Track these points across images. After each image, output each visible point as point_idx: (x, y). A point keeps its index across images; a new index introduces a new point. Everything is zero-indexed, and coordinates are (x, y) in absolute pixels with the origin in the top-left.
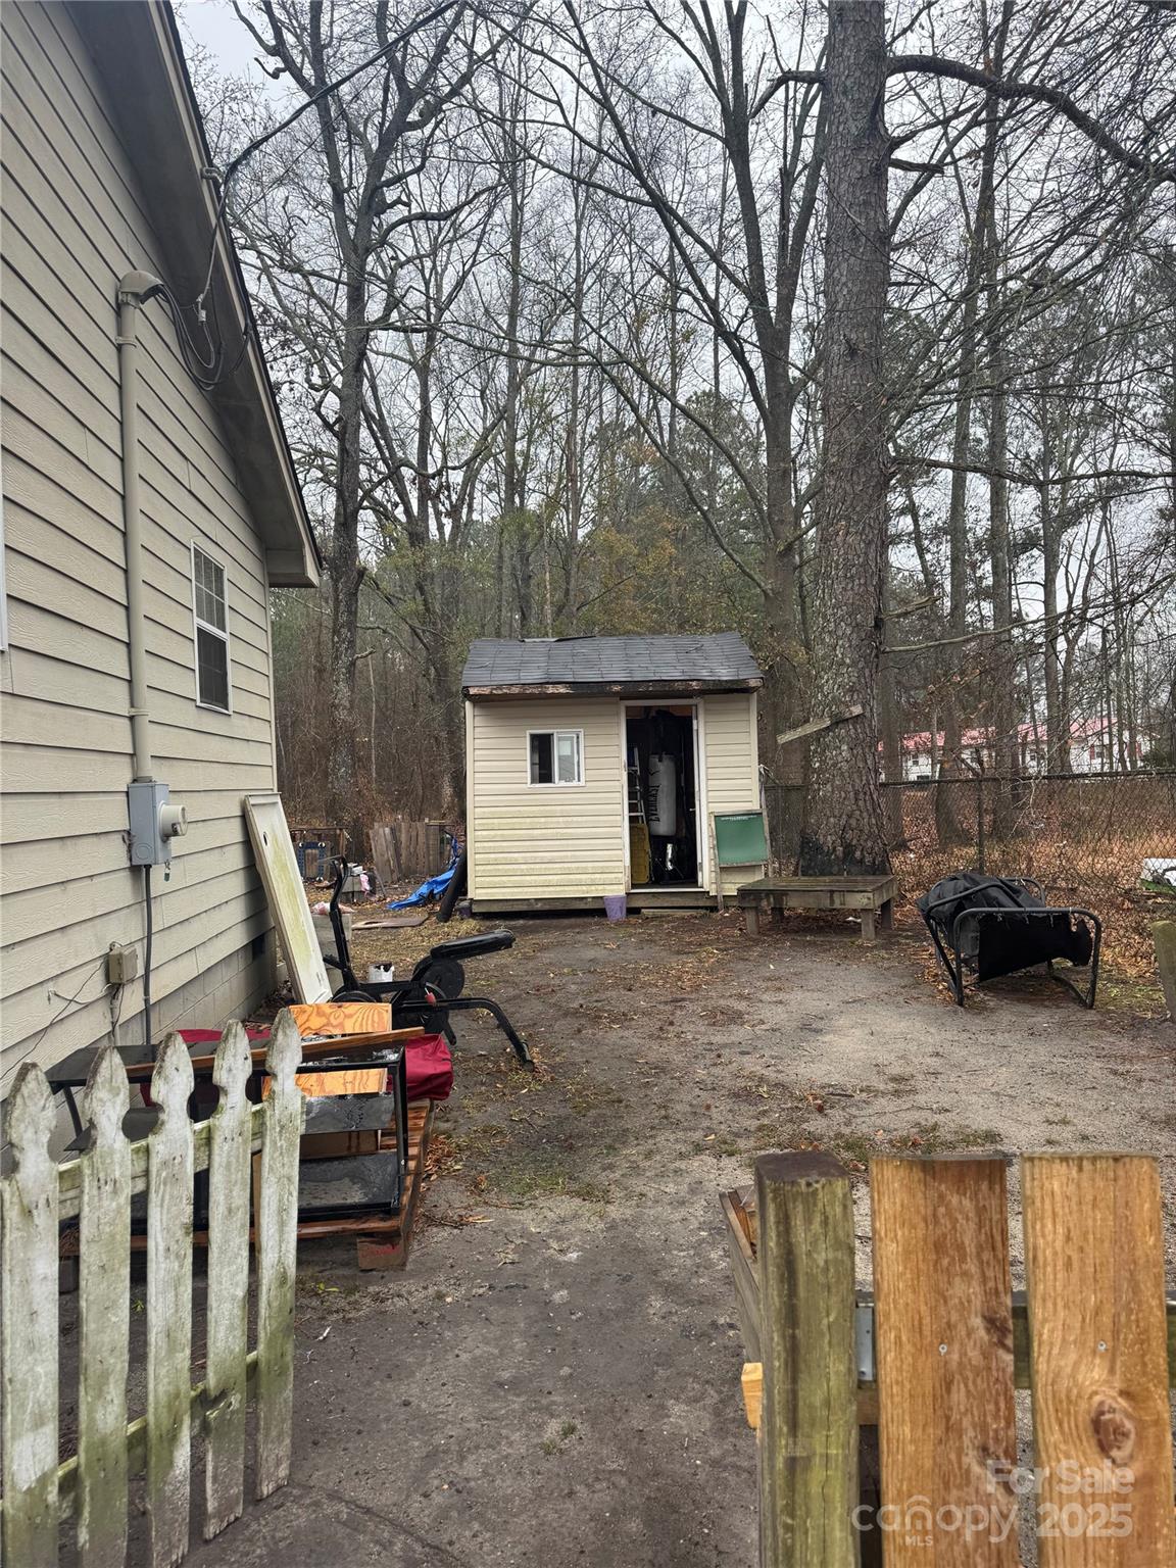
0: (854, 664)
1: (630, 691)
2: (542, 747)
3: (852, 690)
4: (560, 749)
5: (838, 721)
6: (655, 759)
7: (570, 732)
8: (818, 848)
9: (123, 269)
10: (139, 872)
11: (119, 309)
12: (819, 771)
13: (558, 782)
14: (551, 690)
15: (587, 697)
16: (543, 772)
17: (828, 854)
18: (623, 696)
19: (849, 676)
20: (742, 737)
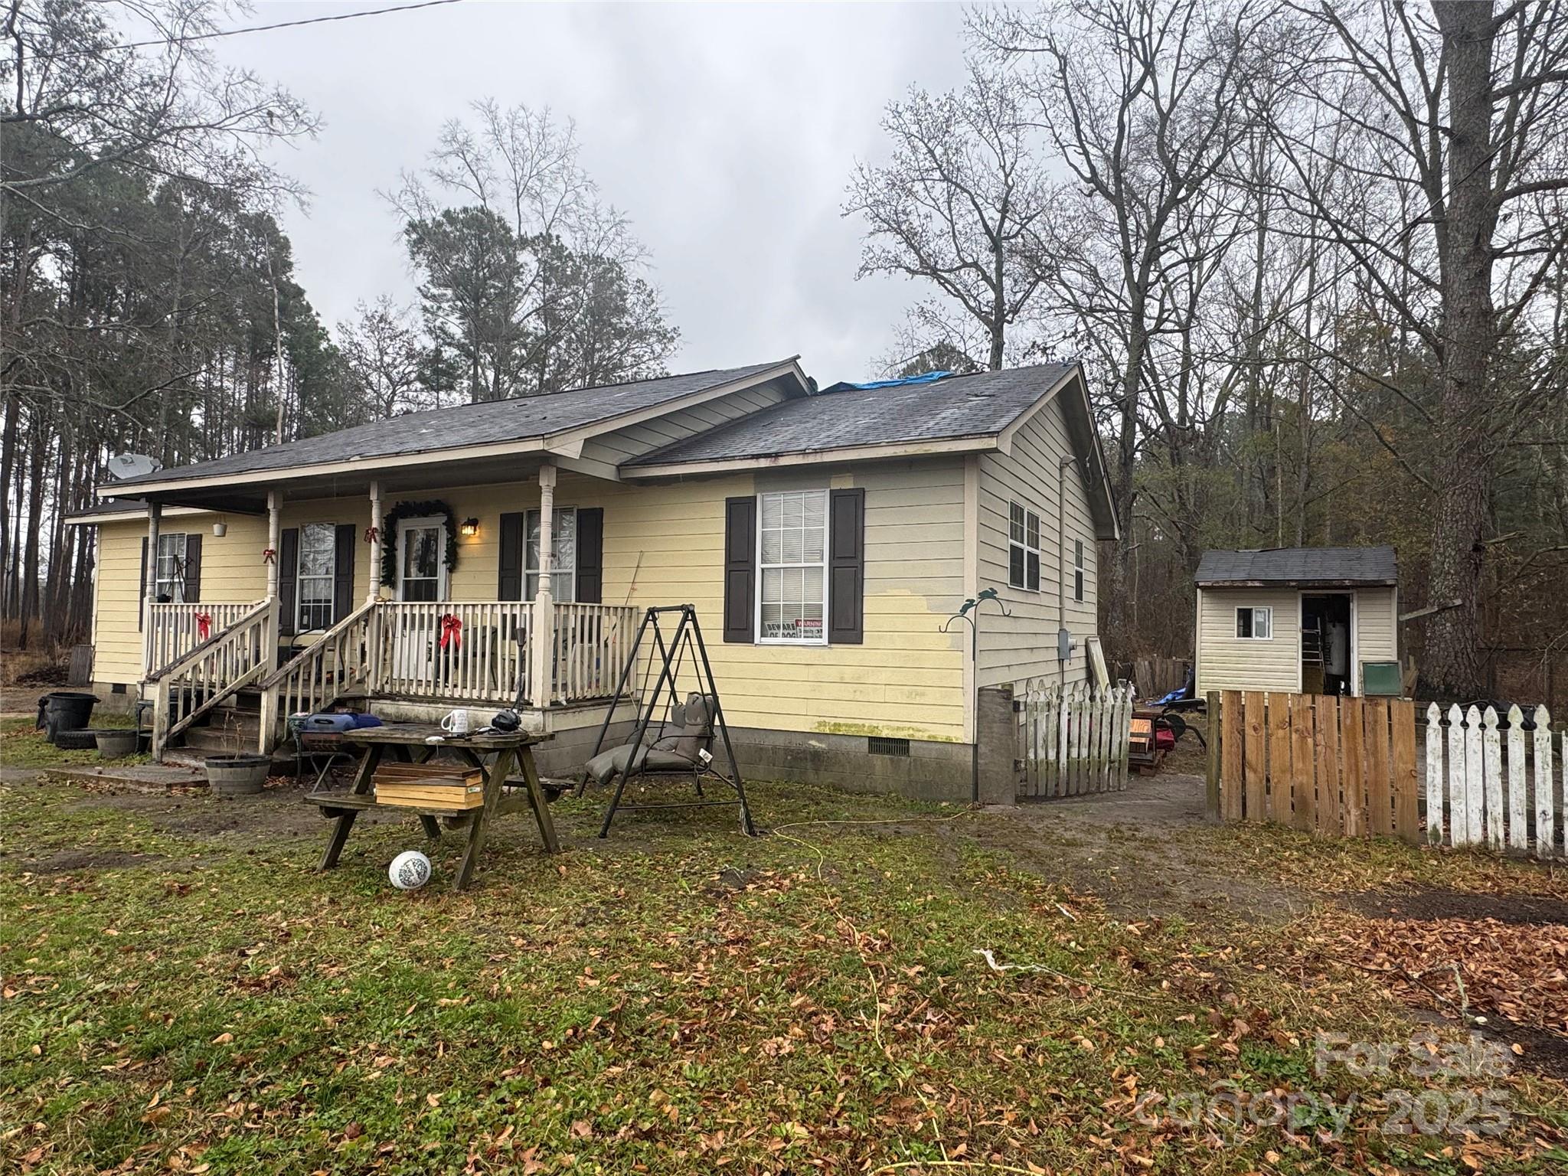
0: (1457, 573)
1: (1302, 585)
2: (1245, 617)
3: (1455, 589)
4: (1257, 618)
5: (1444, 609)
6: (1330, 626)
7: (1264, 608)
8: (1428, 686)
9: (1062, 454)
10: (1061, 661)
11: (1061, 469)
12: (1430, 638)
13: (1254, 637)
14: (1250, 584)
15: (1274, 589)
16: (1246, 631)
17: (1434, 689)
18: (1300, 589)
19: (1453, 581)
20: (1386, 615)
